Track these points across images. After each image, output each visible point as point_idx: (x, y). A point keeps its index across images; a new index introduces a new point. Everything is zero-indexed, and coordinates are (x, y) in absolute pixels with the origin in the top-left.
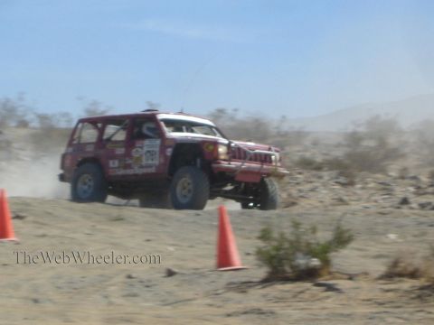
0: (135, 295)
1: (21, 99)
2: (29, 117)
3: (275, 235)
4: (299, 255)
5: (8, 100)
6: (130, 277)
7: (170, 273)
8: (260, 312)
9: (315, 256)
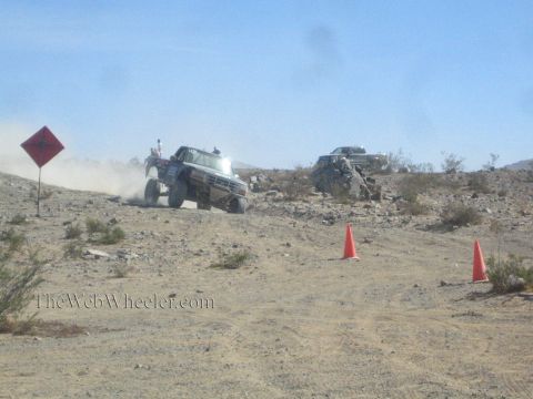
0: (409, 300)
1: (400, 153)
2: (406, 166)
3: (496, 262)
4: (511, 276)
5: (391, 154)
6: (416, 286)
7: (443, 284)
8: (473, 314)
9: (521, 276)
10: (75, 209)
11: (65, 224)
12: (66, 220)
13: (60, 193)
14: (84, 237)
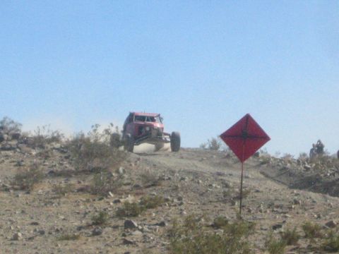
10: (279, 210)
11: (275, 227)
12: (273, 223)
13: (257, 191)
14: (303, 244)
